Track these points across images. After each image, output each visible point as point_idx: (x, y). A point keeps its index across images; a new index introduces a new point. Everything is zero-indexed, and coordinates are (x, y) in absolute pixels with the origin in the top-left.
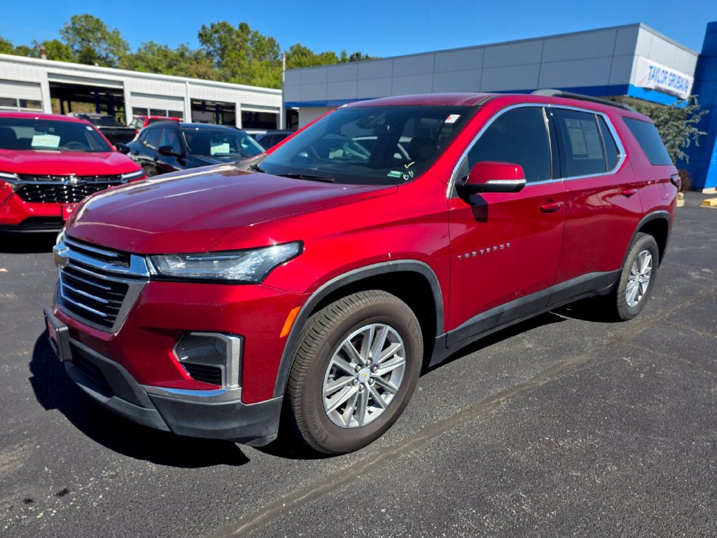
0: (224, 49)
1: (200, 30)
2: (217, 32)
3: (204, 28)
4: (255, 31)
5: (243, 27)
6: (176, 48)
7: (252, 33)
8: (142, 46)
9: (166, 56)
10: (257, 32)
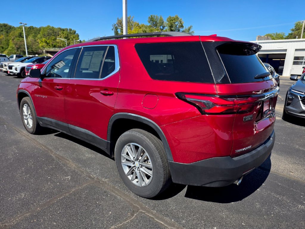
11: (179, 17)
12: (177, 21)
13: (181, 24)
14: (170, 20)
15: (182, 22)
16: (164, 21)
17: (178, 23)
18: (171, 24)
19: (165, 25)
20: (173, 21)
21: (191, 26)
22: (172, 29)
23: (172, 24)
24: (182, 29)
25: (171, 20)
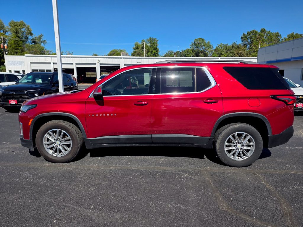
0: (252, 41)
1: (242, 36)
2: (250, 35)
3: (244, 34)
4: (269, 31)
5: (263, 31)
6: (231, 44)
7: (267, 32)
8: (217, 46)
9: (226, 48)
10: (270, 31)
11: (25, 23)
12: (23, 28)
13: (29, 31)
14: (14, 25)
15: (30, 29)
16: (4, 25)
17: (25, 29)
18: (16, 29)
19: (7, 30)
20: (18, 26)
21: (41, 35)
22: (18, 35)
23: (18, 30)
24: (31, 36)
25: (16, 25)
